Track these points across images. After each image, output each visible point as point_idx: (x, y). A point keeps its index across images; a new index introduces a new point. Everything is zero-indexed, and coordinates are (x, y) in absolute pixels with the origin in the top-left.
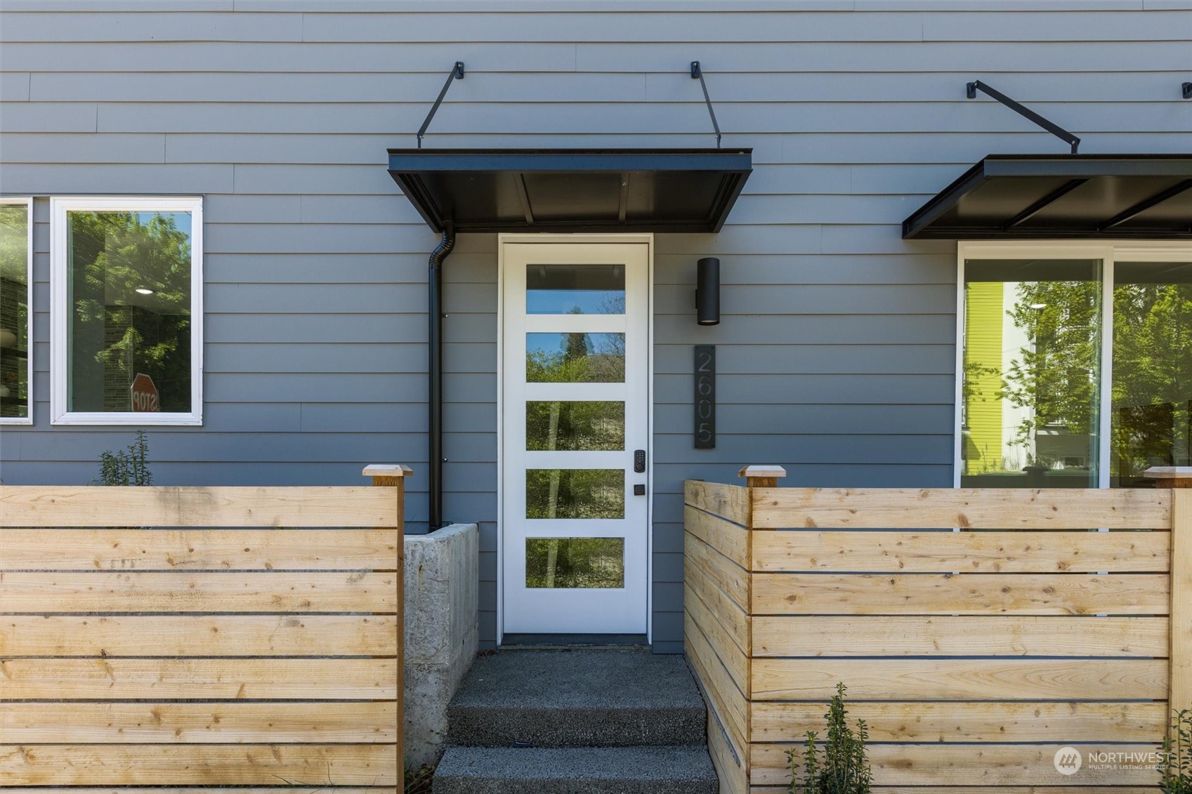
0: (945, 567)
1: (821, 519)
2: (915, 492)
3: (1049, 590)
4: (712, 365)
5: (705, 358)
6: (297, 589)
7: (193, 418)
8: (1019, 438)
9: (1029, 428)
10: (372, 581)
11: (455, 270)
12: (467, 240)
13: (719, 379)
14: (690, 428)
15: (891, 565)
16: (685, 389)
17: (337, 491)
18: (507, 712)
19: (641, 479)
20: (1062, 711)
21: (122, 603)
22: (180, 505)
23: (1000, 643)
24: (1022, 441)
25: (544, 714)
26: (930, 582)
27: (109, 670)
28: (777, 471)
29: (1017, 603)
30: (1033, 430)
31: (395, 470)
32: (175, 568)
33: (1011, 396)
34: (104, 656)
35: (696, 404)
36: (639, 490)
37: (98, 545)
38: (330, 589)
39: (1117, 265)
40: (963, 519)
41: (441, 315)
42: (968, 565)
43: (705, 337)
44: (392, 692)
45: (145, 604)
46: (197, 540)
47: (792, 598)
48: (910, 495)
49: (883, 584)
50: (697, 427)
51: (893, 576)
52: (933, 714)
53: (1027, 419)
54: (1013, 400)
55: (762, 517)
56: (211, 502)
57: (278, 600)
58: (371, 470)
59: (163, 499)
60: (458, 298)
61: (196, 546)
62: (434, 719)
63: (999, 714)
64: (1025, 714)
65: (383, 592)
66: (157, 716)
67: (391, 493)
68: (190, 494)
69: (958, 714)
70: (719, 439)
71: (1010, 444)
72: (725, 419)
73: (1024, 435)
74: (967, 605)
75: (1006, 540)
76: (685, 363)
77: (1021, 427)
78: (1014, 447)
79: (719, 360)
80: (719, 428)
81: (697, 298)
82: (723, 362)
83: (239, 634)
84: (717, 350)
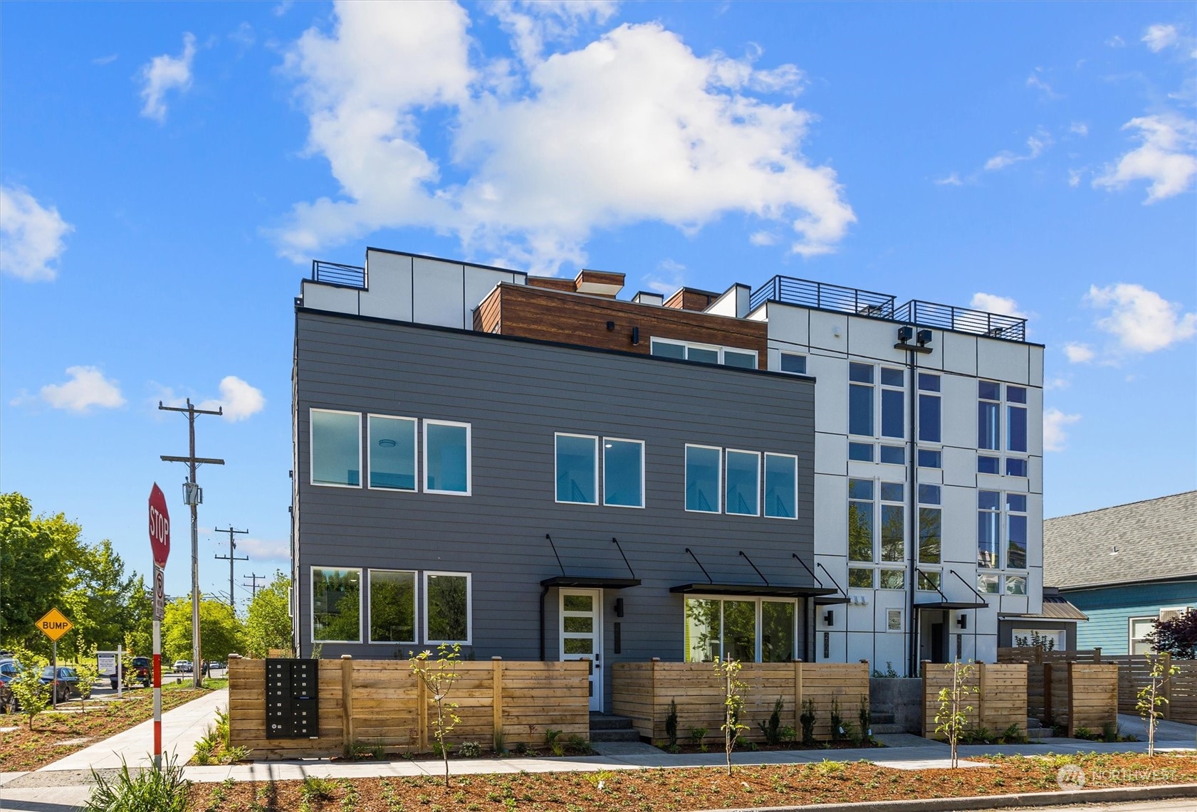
1: (666, 669)
3: (706, 682)
4: (620, 629)
5: (617, 626)
7: (469, 643)
8: (701, 645)
9: (705, 639)
10: (584, 681)
11: (547, 598)
12: (550, 591)
13: (621, 633)
14: (613, 647)
15: (678, 677)
16: (612, 636)
19: (597, 663)
21: (537, 686)
22: (548, 666)
23: (698, 693)
24: (701, 647)
27: (534, 700)
28: (658, 659)
29: (701, 685)
30: (708, 641)
33: (694, 616)
34: (533, 697)
35: (615, 640)
36: (598, 666)
37: (532, 674)
38: (576, 682)
39: (724, 601)
40: (691, 668)
41: (543, 612)
42: (692, 677)
43: (619, 620)
45: (541, 686)
46: (551, 673)
47: (661, 684)
50: (615, 647)
51: (679, 679)
52: (688, 707)
53: (704, 633)
54: (695, 619)
55: (656, 668)
56: (554, 665)
57: (566, 685)
59: (545, 664)
60: (548, 607)
64: (702, 706)
65: (586, 684)
66: (543, 709)
68: (550, 663)
69: (691, 707)
70: (621, 651)
71: (694, 648)
72: (623, 645)
73: (702, 643)
75: (698, 672)
76: (612, 628)
77: (700, 638)
78: (697, 650)
79: (621, 626)
80: (622, 648)
81: (616, 608)
82: (623, 627)
83: (559, 692)
84: (621, 624)
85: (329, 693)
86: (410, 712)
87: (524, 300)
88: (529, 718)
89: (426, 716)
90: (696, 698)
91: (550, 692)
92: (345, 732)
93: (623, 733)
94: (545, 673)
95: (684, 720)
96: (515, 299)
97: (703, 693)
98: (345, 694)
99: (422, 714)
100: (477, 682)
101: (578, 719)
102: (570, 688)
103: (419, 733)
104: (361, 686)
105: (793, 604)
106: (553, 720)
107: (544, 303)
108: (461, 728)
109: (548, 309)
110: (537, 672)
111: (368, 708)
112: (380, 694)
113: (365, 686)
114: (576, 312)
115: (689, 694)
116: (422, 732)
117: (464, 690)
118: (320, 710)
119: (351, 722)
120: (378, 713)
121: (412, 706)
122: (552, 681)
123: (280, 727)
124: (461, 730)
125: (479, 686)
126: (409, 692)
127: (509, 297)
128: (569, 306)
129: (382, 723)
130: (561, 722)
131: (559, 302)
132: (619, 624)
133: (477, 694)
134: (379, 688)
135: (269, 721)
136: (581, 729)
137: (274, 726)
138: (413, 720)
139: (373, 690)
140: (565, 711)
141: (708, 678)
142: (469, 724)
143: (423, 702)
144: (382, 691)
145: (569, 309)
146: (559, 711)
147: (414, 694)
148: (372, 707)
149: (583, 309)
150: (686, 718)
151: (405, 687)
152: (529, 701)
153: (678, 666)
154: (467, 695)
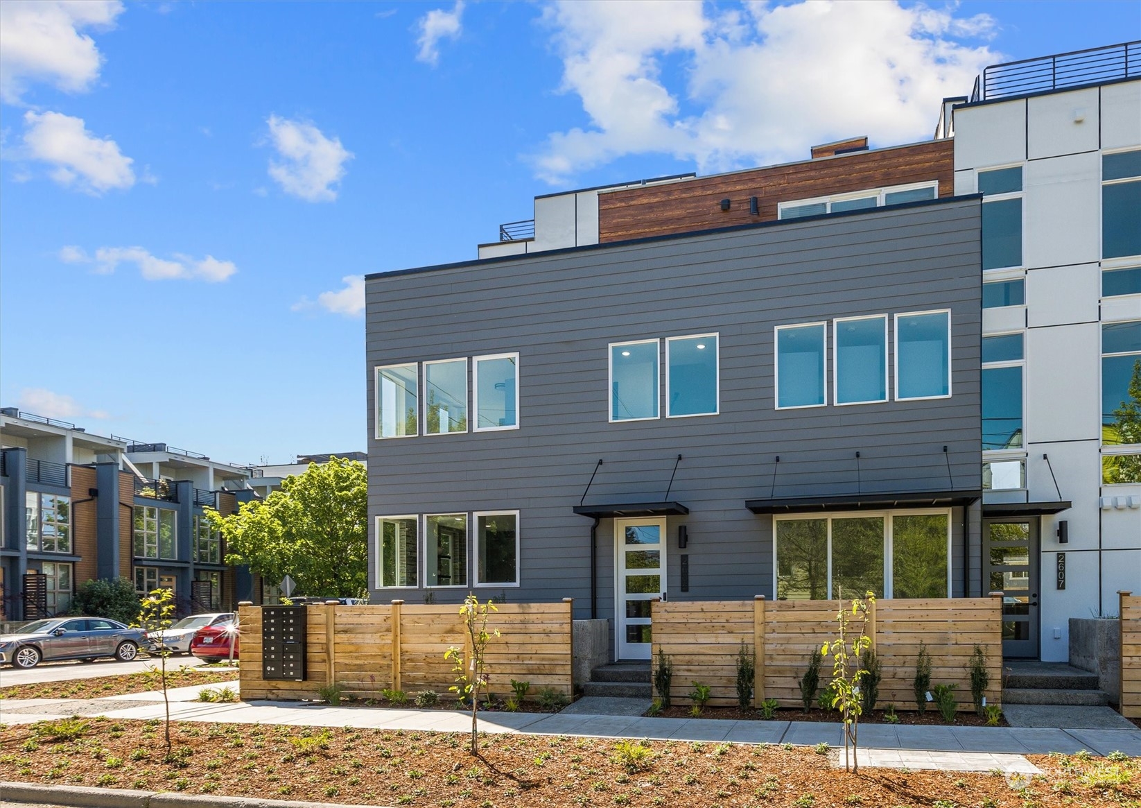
0: (698, 621)
2: (690, 602)
3: (723, 627)
4: (687, 562)
5: (684, 559)
6: (549, 627)
7: (517, 584)
10: (565, 626)
11: (600, 531)
12: (603, 521)
13: (690, 567)
14: (679, 585)
15: (685, 621)
16: (678, 571)
17: (557, 604)
18: (607, 672)
20: (729, 657)
21: (511, 631)
22: (523, 608)
23: (713, 640)
25: (618, 673)
26: (694, 625)
27: (508, 647)
29: (716, 630)
31: (570, 599)
32: (522, 622)
34: (507, 643)
35: (682, 576)
37: (505, 617)
38: (556, 627)
39: (833, 520)
40: (702, 609)
41: (595, 547)
42: (704, 621)
43: (684, 552)
44: (569, 652)
45: (516, 631)
46: (526, 616)
47: (662, 629)
48: (689, 603)
49: (683, 625)
50: (682, 584)
51: (686, 624)
52: (696, 658)
56: (529, 607)
57: (544, 630)
58: (564, 599)
59: (519, 607)
60: (601, 541)
61: (527, 617)
62: (587, 674)
63: (713, 658)
64: (719, 658)
65: (567, 628)
66: (518, 657)
67: (569, 604)
68: (525, 605)
69: (702, 658)
70: (690, 588)
72: (692, 581)
74: (704, 631)
75: (713, 614)
76: (677, 562)
79: (689, 559)
80: (690, 585)
81: (681, 538)
82: (691, 561)
83: (536, 638)
84: (689, 556)
85: (316, 637)
86: (385, 657)
87: (623, 204)
88: (502, 667)
89: (399, 662)
90: (710, 648)
91: (525, 638)
92: (327, 676)
93: (638, 687)
94: (521, 617)
95: (693, 674)
96: (613, 207)
97: (720, 640)
98: (328, 639)
99: (395, 660)
100: (449, 627)
101: (559, 670)
102: (547, 634)
103: (393, 678)
104: (342, 631)
105: (946, 516)
106: (529, 670)
107: (645, 201)
108: (433, 675)
109: (651, 207)
110: (512, 616)
111: (348, 653)
112: (358, 639)
113: (345, 631)
114: (683, 200)
115: (700, 641)
116: (395, 678)
117: (436, 635)
118: (308, 654)
119: (333, 666)
120: (357, 658)
121: (388, 651)
122: (527, 625)
123: (273, 669)
124: (433, 677)
125: (451, 631)
126: (384, 637)
127: (606, 207)
128: (676, 195)
129: (360, 668)
130: (538, 672)
131: (663, 195)
132: (687, 556)
133: (449, 640)
134: (357, 633)
135: (266, 663)
136: (561, 681)
137: (269, 668)
138: (389, 666)
139: (353, 636)
140: (543, 659)
141: (727, 621)
142: (441, 670)
143: (395, 647)
144: (360, 636)
145: (676, 199)
146: (537, 659)
147: (389, 639)
148: (351, 652)
149: (692, 194)
150: (697, 671)
151: (381, 632)
152: (503, 649)
153: (684, 606)
154: (439, 640)
